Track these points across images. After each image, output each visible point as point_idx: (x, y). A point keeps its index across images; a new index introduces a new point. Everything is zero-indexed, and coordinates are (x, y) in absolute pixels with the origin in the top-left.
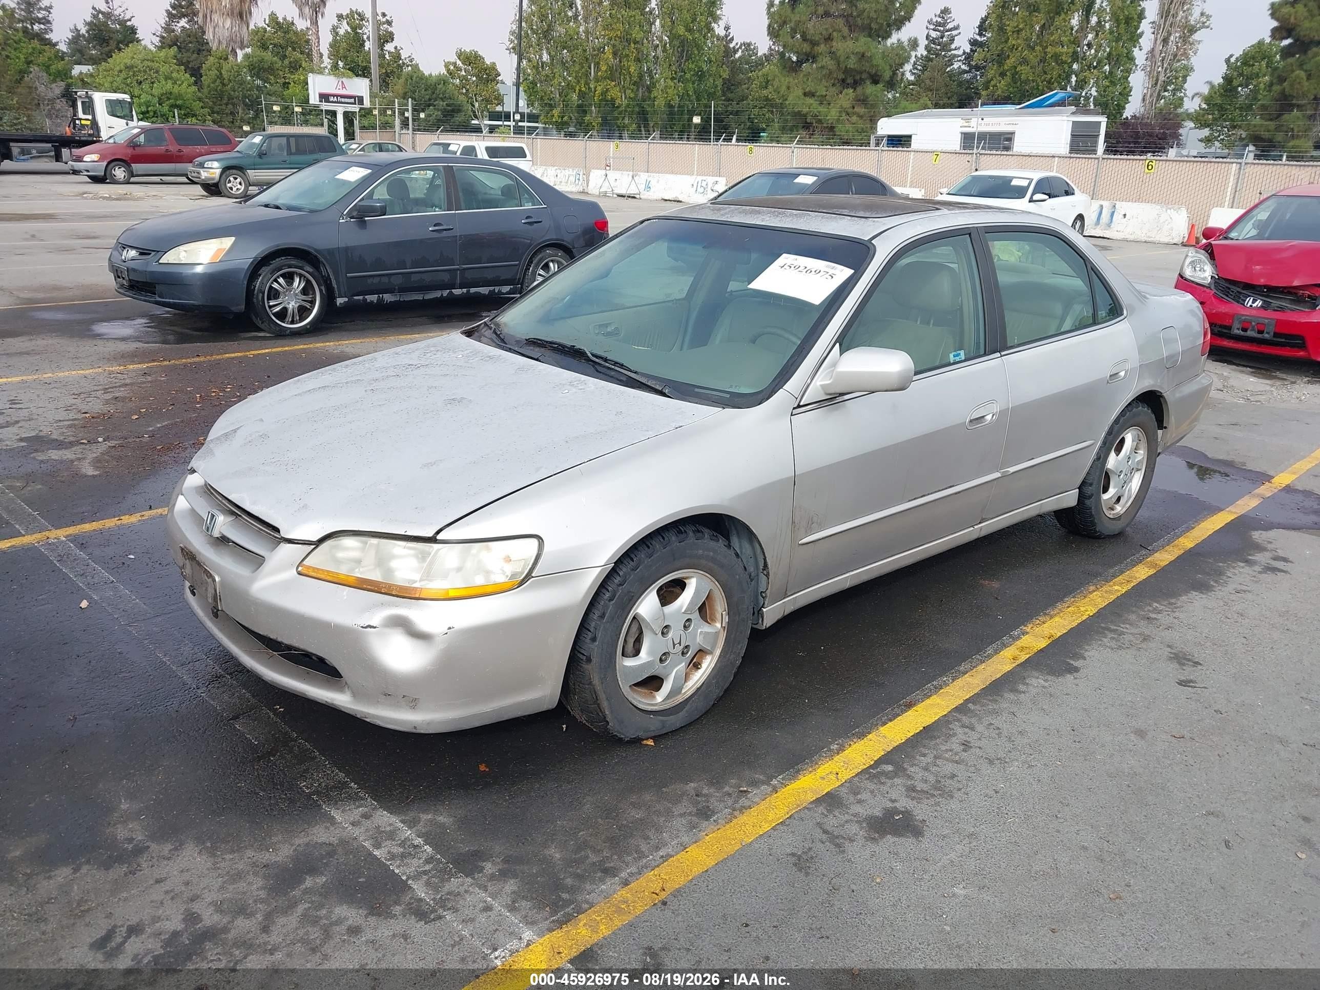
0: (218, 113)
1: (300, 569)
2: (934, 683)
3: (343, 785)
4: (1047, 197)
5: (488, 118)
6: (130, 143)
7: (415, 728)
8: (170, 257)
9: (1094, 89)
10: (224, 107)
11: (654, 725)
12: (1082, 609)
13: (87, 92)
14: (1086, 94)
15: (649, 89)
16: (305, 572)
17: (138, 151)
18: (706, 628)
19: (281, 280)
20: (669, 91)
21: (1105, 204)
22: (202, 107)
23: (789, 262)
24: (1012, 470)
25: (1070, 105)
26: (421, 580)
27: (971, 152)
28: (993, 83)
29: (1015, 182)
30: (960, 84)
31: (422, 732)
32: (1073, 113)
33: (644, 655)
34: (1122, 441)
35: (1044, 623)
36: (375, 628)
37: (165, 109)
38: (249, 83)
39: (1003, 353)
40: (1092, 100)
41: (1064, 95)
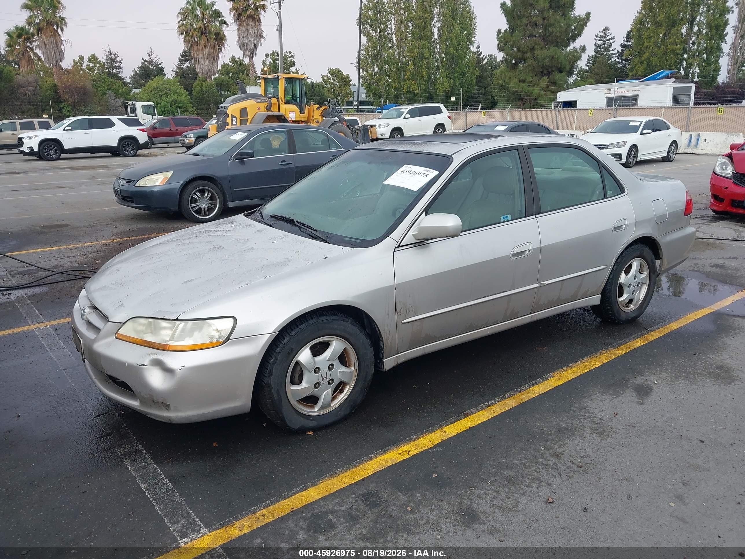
0: (200, 109)
1: (116, 335)
2: (486, 403)
3: (139, 451)
4: (651, 131)
5: (346, 105)
6: (152, 127)
7: (170, 420)
8: (141, 183)
9: (697, 68)
10: (203, 106)
11: (312, 424)
12: (592, 363)
13: (132, 102)
14: (693, 71)
15: (434, 83)
16: (119, 337)
17: (156, 131)
18: (344, 369)
19: (198, 193)
20: (445, 84)
21: (694, 134)
22: (192, 107)
23: (406, 169)
24: (547, 282)
25: (671, 78)
26: (169, 341)
27: (611, 108)
28: (636, 68)
29: (631, 124)
30: (616, 70)
31: (174, 422)
32: (674, 82)
33: (304, 384)
34: (630, 266)
35: (566, 371)
36: (145, 366)
37: (174, 108)
38: (216, 93)
39: (537, 216)
40: (696, 74)
41: (668, 72)
